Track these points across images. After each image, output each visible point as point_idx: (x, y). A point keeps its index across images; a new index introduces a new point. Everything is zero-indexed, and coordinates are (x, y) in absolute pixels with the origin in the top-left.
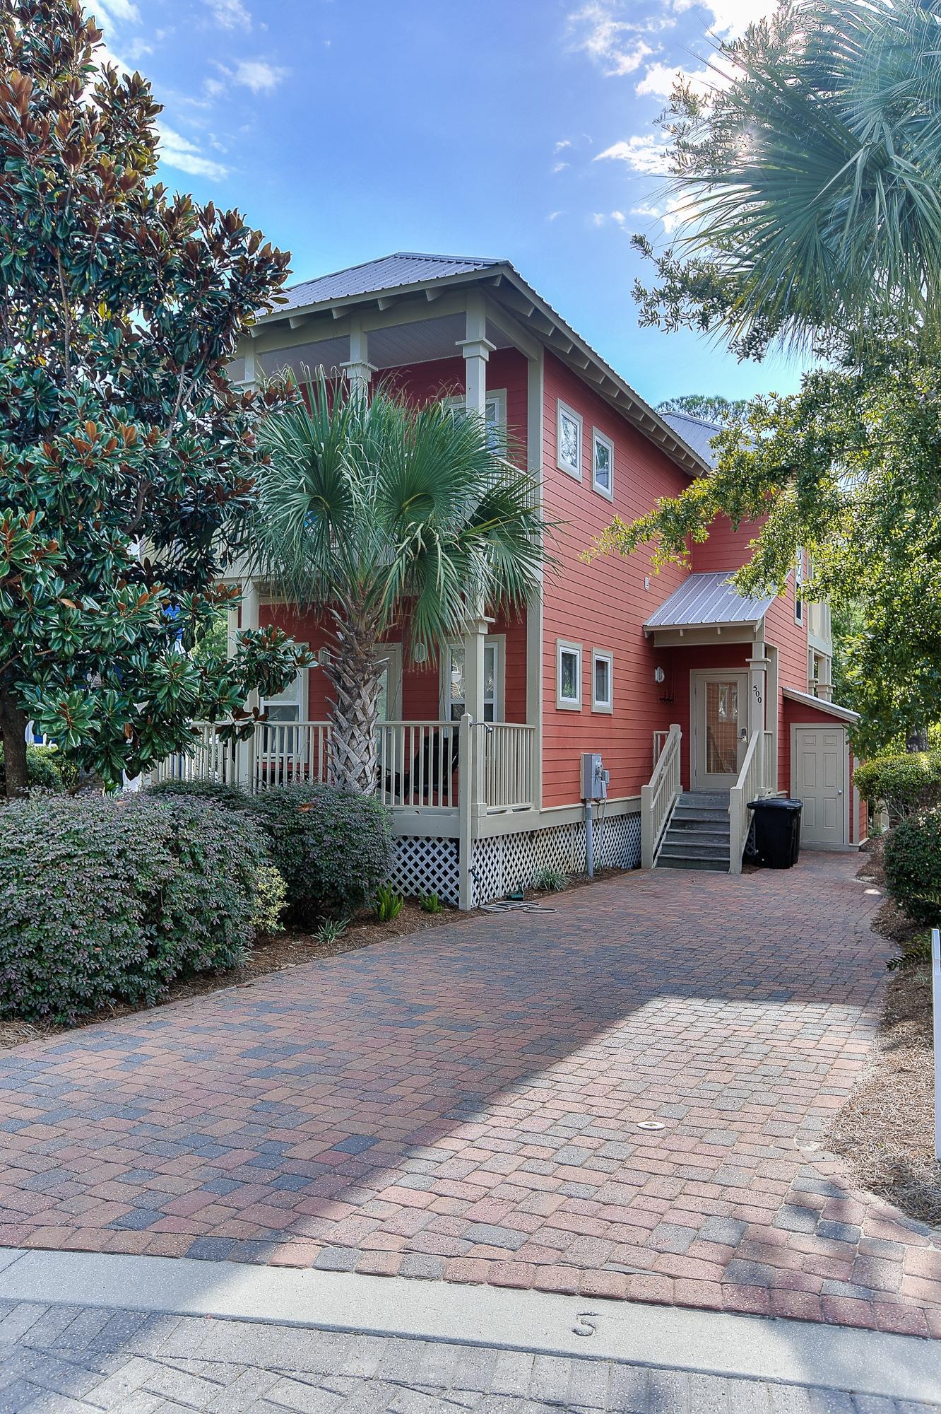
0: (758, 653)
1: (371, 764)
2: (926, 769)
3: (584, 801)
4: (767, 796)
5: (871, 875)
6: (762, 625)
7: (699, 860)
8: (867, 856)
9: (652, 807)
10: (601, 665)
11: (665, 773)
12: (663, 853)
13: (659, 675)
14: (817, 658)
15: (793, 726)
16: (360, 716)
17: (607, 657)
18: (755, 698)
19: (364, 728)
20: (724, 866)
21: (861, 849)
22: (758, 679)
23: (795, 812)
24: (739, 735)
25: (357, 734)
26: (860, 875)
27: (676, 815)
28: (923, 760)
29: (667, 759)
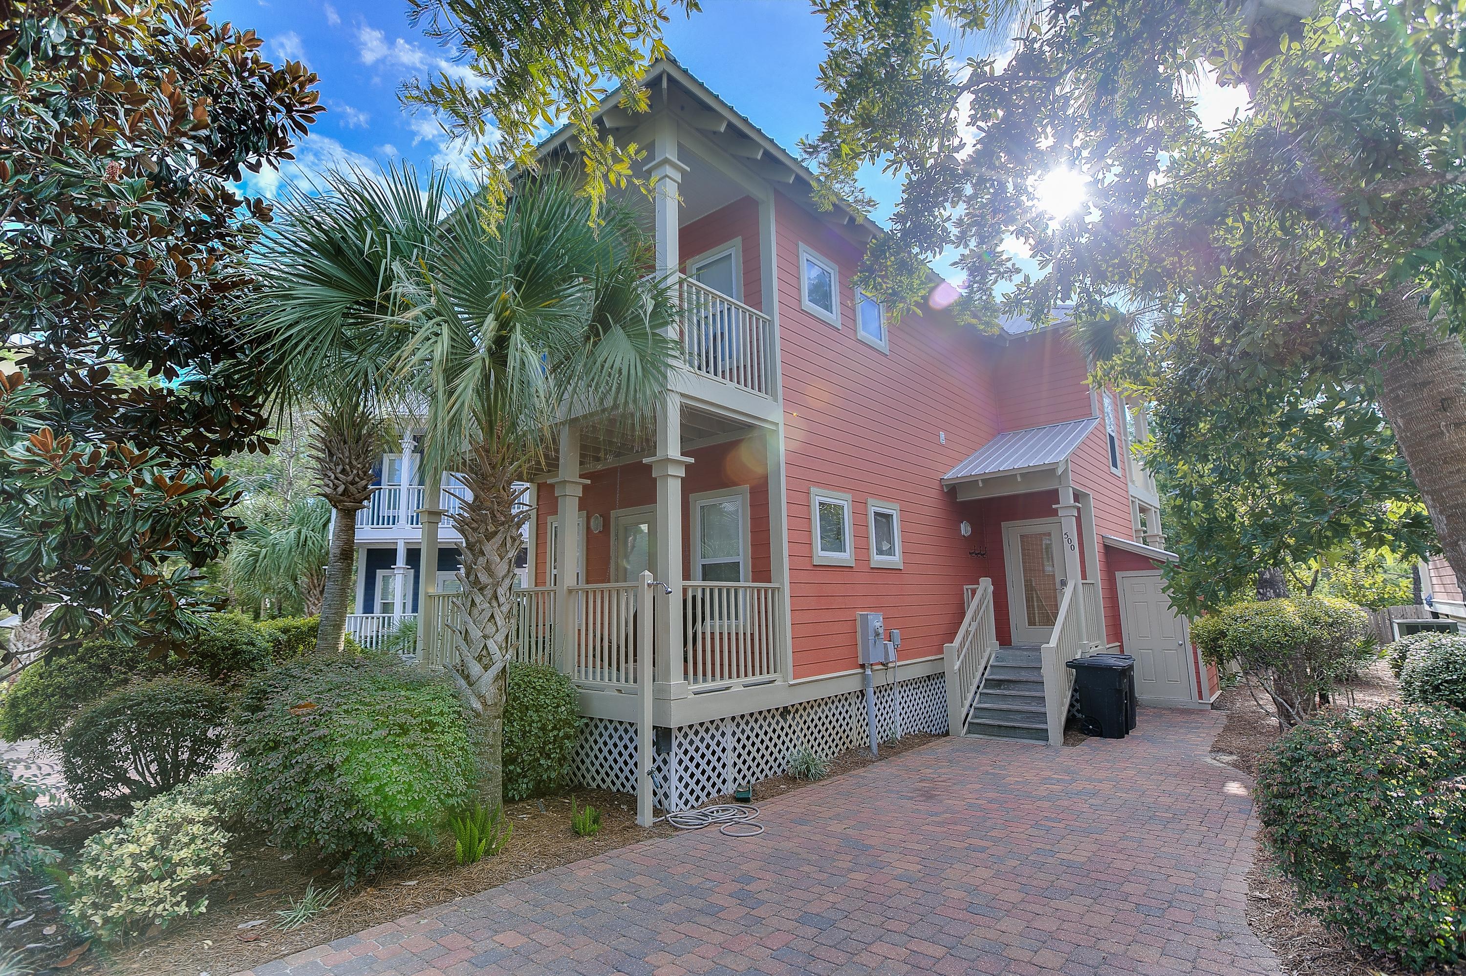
0: (1067, 498)
1: (500, 637)
2: (1298, 621)
3: (863, 666)
4: (1093, 651)
5: (1231, 753)
6: (1066, 470)
7: (1015, 727)
8: (1221, 716)
9: (956, 667)
10: (883, 519)
11: (972, 629)
12: (975, 717)
13: (965, 529)
14: (1143, 510)
15: (1119, 575)
16: (484, 578)
17: (893, 510)
18: (1067, 546)
19: (488, 592)
20: (1042, 735)
21: (1213, 706)
22: (1070, 526)
23: (1126, 673)
24: (1058, 586)
25: (477, 601)
26: (1216, 750)
27: (991, 674)
28: (1289, 609)
29: (976, 613)
